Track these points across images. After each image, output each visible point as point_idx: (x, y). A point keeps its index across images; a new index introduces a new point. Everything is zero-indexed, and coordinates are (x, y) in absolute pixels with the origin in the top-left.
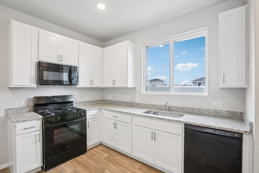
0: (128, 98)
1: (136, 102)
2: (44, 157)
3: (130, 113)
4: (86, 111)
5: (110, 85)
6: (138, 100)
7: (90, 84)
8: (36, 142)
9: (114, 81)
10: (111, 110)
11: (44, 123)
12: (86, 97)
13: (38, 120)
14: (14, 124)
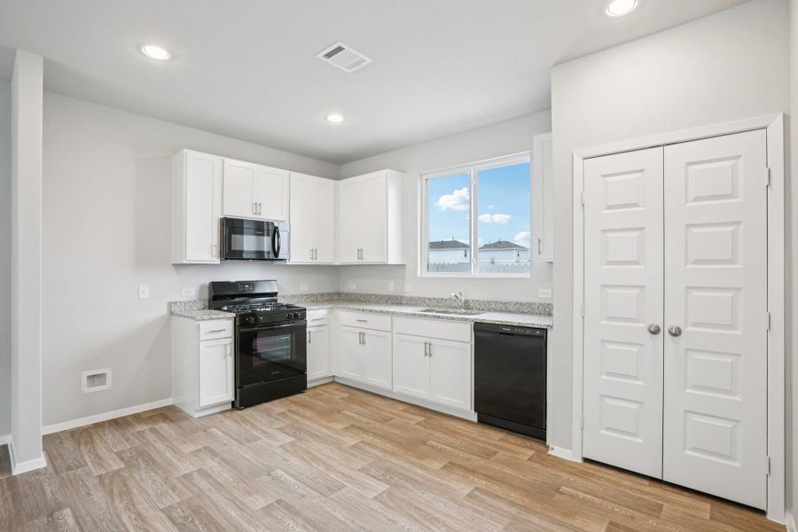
0: (391, 288)
1: (406, 295)
2: (238, 385)
3: (388, 312)
4: (305, 310)
5: (352, 259)
6: (409, 290)
7: (312, 258)
8: (225, 357)
9: (360, 251)
10: (355, 310)
11: (237, 324)
12: (302, 286)
13: (229, 319)
14: (198, 323)
